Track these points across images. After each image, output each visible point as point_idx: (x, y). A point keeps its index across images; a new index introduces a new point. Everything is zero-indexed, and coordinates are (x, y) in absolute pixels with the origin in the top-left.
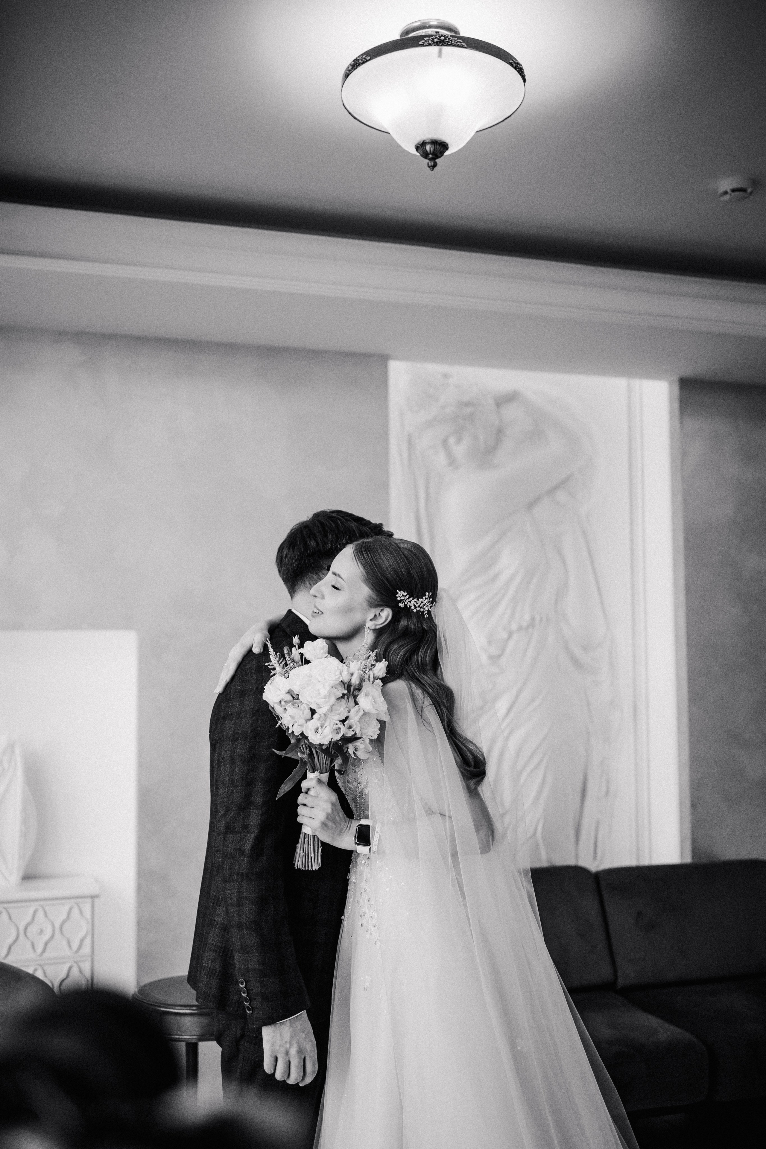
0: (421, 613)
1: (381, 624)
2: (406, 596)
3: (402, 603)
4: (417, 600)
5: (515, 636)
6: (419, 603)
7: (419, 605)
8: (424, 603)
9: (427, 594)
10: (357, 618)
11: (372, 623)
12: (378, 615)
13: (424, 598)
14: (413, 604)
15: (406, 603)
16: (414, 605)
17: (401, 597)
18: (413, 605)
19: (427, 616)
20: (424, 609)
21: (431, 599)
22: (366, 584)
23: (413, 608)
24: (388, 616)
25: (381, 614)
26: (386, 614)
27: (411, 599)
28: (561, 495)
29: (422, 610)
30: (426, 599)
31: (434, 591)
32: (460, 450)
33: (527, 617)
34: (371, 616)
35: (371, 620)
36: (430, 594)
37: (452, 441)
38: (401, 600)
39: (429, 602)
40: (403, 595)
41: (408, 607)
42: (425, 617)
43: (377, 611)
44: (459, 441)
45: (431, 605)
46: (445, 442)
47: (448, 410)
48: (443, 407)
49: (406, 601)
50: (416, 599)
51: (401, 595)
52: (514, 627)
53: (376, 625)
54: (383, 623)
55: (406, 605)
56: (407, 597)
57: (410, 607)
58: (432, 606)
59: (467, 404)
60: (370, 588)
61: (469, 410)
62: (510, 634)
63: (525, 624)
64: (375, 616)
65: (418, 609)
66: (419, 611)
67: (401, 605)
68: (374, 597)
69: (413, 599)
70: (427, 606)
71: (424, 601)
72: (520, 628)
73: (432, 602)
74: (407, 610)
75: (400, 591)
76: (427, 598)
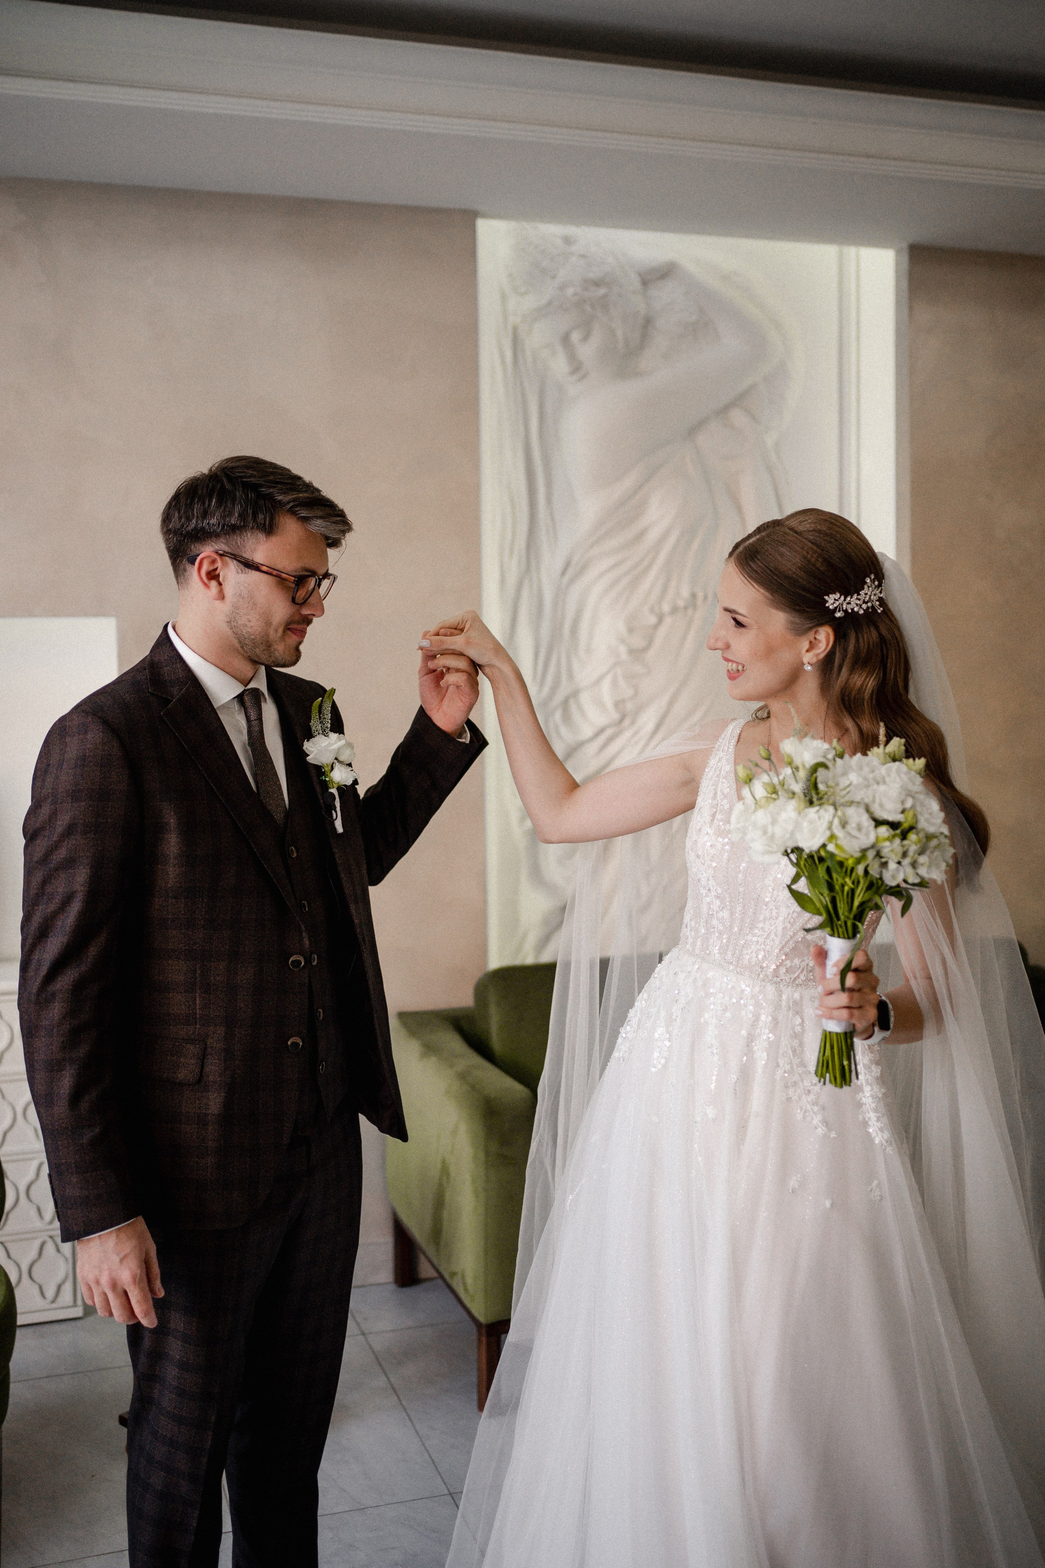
0: (870, 610)
1: (824, 651)
2: (839, 598)
3: (839, 611)
4: (858, 595)
5: (668, 621)
6: (862, 597)
7: (864, 600)
8: (869, 593)
9: (868, 580)
10: (786, 657)
11: (810, 654)
12: (813, 640)
13: (866, 587)
14: (854, 604)
15: (844, 609)
16: (857, 605)
17: (834, 603)
18: (855, 606)
19: (882, 609)
20: (873, 601)
21: (876, 583)
22: (777, 609)
23: (856, 609)
24: (828, 635)
25: (817, 637)
26: (824, 636)
27: (848, 599)
28: (737, 417)
29: (869, 604)
30: (869, 587)
31: (875, 568)
32: (587, 351)
33: (685, 593)
34: (806, 645)
35: (807, 651)
36: (873, 577)
37: (575, 337)
38: (836, 608)
39: (876, 587)
40: (835, 600)
41: (850, 611)
42: (879, 611)
43: (811, 635)
44: (585, 338)
45: (880, 590)
46: (566, 340)
47: (570, 291)
48: (562, 288)
49: (842, 605)
50: (856, 595)
51: (832, 600)
52: (666, 607)
53: (818, 655)
54: (826, 649)
55: (846, 611)
56: (842, 598)
57: (852, 609)
58: (882, 589)
59: (597, 284)
60: (784, 611)
61: (602, 291)
62: (661, 619)
63: (681, 603)
64: (811, 642)
65: (864, 606)
66: (868, 608)
67: (838, 615)
68: (797, 620)
69: (851, 598)
70: (875, 595)
71: (869, 592)
72: (675, 610)
73: (880, 585)
74: (851, 616)
75: (828, 596)
76: (869, 585)
